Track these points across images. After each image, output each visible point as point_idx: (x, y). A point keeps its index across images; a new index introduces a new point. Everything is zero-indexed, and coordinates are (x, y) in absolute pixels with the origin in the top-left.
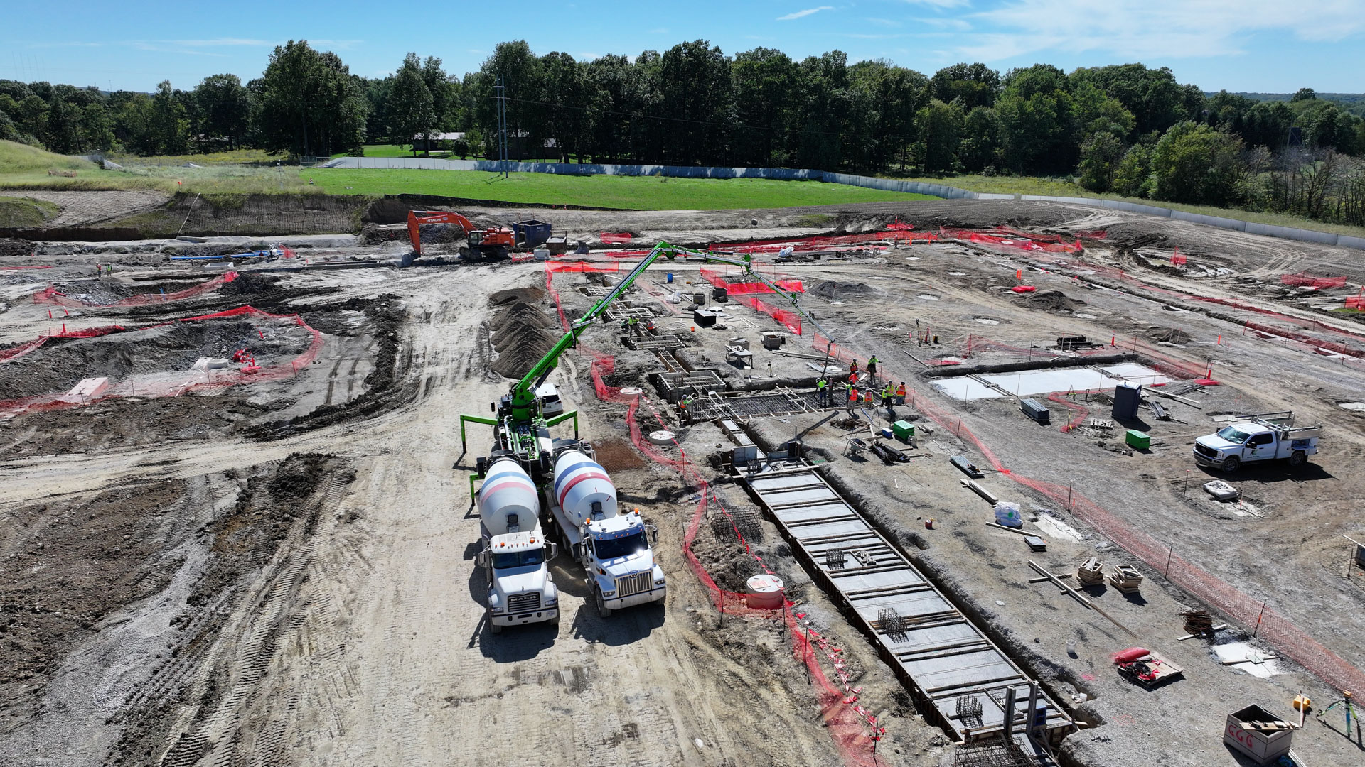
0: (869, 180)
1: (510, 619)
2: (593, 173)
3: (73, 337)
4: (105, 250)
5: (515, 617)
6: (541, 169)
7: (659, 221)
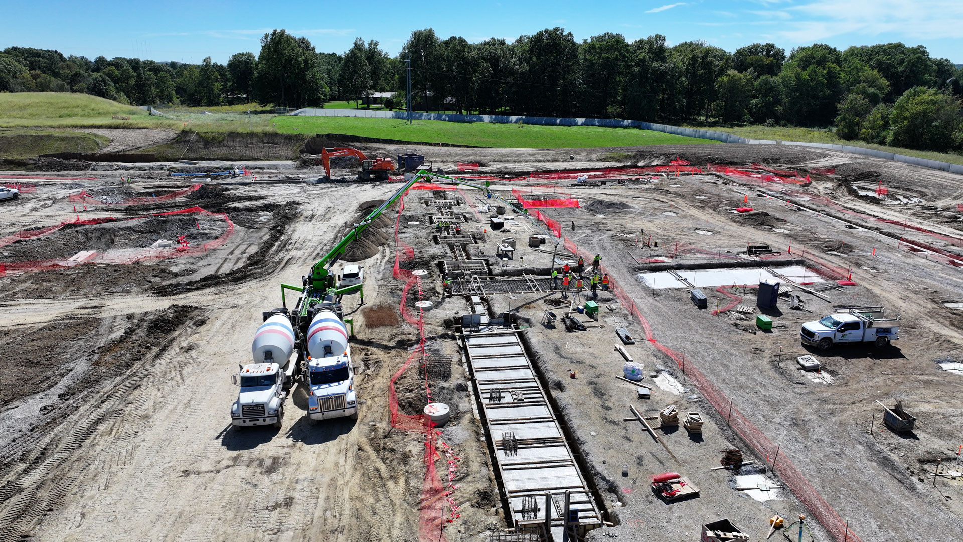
0: (674, 128)
1: (244, 421)
2: (474, 121)
3: (83, 224)
4: (132, 168)
5: (247, 420)
6: (439, 118)
7: (503, 156)
